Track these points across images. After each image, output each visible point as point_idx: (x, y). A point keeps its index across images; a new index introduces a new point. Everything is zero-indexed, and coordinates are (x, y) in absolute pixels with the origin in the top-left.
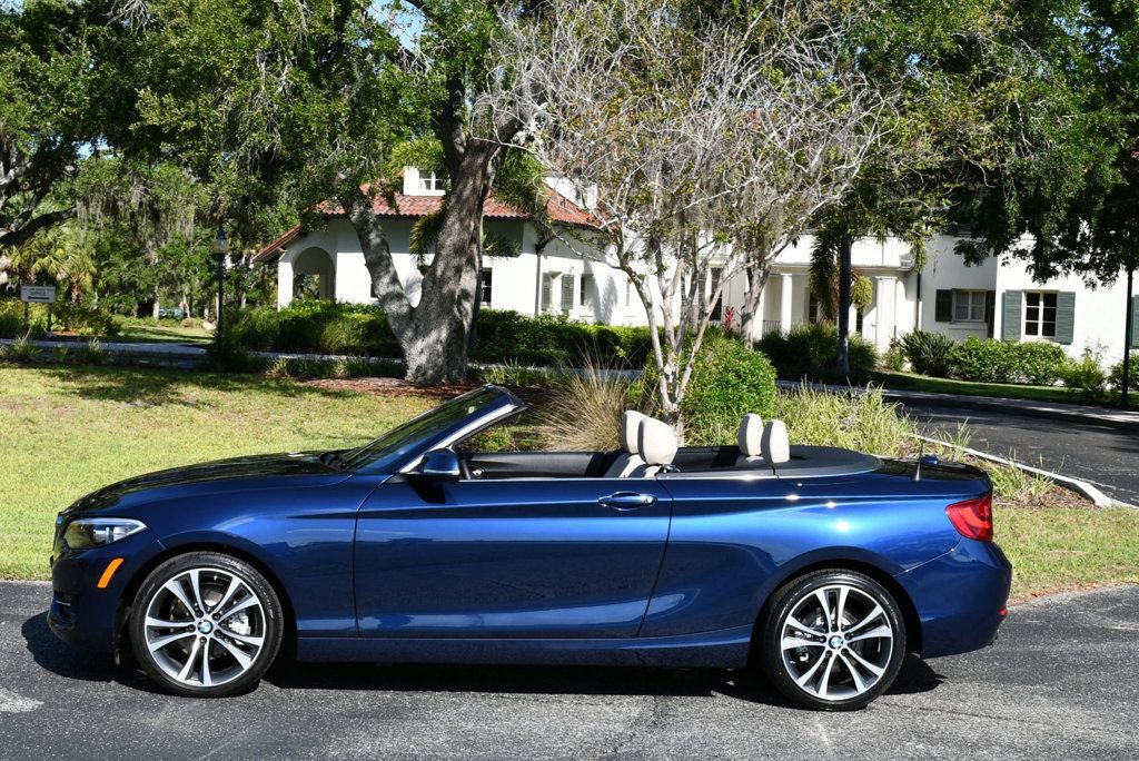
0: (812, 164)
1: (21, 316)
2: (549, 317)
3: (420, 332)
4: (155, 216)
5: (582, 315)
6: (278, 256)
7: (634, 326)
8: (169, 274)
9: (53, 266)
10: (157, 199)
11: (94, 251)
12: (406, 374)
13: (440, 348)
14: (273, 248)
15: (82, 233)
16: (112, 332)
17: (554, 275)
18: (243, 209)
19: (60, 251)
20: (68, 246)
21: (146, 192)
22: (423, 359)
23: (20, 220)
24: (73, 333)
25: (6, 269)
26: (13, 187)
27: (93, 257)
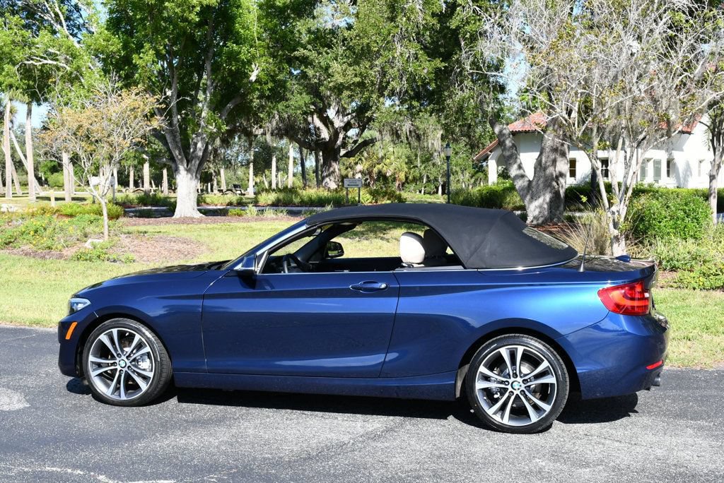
1: (357, 198)
2: (642, 185)
4: (418, 138)
5: (667, 183)
6: (488, 157)
7: (694, 188)
9: (384, 169)
10: (418, 128)
11: (406, 160)
12: (526, 219)
13: (546, 206)
14: (485, 152)
15: (401, 150)
16: (401, 202)
17: (649, 161)
18: (468, 131)
19: (388, 160)
20: (392, 158)
21: (412, 125)
23: (353, 144)
24: (379, 203)
25: (360, 172)
26: (348, 126)
27: (406, 163)
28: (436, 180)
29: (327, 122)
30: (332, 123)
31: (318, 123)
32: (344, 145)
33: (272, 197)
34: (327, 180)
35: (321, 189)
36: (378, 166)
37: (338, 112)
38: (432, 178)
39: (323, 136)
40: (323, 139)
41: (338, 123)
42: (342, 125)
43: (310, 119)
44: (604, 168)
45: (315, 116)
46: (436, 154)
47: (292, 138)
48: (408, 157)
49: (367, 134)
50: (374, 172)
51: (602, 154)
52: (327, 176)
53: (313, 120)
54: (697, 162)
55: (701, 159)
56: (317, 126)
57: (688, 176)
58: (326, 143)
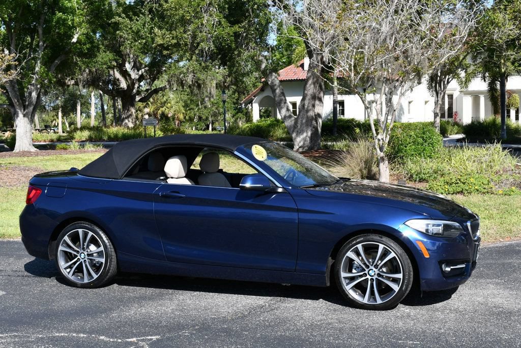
0: (439, 36)
3: (299, 133)
4: (199, 86)
6: (252, 101)
9: (167, 111)
10: (199, 79)
11: (184, 104)
14: (250, 97)
19: (169, 104)
20: (173, 102)
21: (194, 76)
22: (301, 144)
23: (146, 92)
25: (147, 113)
26: (141, 78)
28: (207, 119)
29: (125, 74)
30: (130, 75)
31: (118, 75)
32: (139, 93)
33: (86, 134)
34: (126, 121)
35: (123, 128)
36: (161, 109)
37: (133, 67)
38: (204, 118)
39: (121, 86)
40: (121, 88)
41: (134, 75)
42: (137, 77)
43: (111, 72)
44: (341, 108)
45: (115, 70)
46: (207, 99)
47: (97, 87)
48: (185, 102)
49: (158, 84)
50: (158, 113)
51: (340, 98)
52: (126, 118)
53: (114, 72)
54: (407, 103)
55: (411, 100)
56: (117, 78)
57: (402, 115)
58: (125, 91)
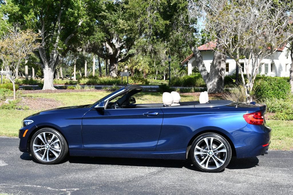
1: (126, 82)
2: (259, 75)
4: (155, 53)
5: (271, 74)
6: (188, 62)
8: (167, 68)
9: (138, 67)
10: (155, 49)
13: (215, 83)
14: (186, 60)
15: (146, 59)
16: (147, 83)
17: (262, 64)
18: (178, 50)
19: (140, 64)
20: (142, 62)
21: (152, 47)
23: (124, 56)
24: (137, 84)
25: (127, 69)
26: (121, 48)
27: (148, 65)
28: (163, 73)
29: (112, 45)
30: (114, 46)
31: (108, 46)
32: (120, 56)
33: (87, 80)
34: (112, 72)
35: (109, 77)
36: (135, 66)
37: (117, 41)
38: (161, 72)
39: (110, 52)
41: (117, 46)
42: (119, 46)
43: (104, 44)
44: (242, 67)
45: (106, 43)
46: (162, 61)
47: (96, 53)
48: (150, 62)
49: (131, 51)
50: (133, 69)
51: (241, 61)
52: (112, 70)
53: (106, 44)
54: (285, 65)
55: (287, 63)
56: (107, 47)
57: (281, 71)
58: (111, 55)
